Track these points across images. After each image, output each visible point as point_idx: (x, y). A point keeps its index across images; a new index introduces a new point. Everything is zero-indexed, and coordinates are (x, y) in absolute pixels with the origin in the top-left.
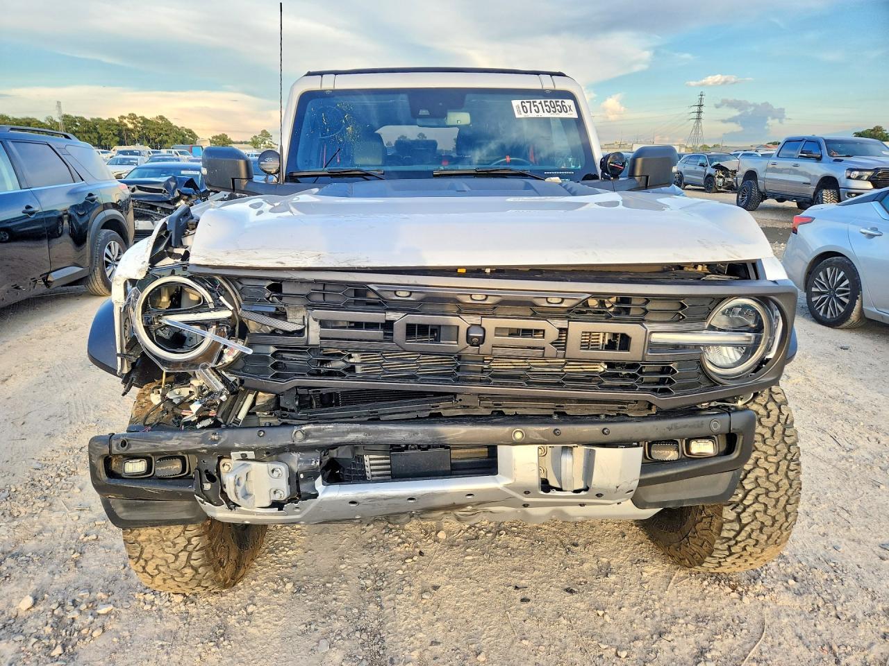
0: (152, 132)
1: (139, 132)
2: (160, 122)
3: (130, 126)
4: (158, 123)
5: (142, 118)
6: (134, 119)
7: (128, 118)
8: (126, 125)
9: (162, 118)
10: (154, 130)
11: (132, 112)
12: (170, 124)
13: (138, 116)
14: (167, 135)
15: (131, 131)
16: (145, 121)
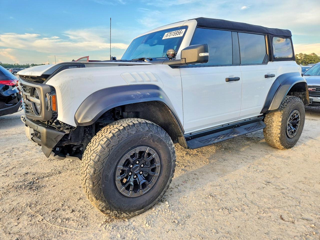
0: (308, 60)
1: (302, 60)
2: (312, 55)
3: (299, 58)
4: (311, 56)
5: (305, 54)
6: (302, 55)
7: (299, 55)
8: (297, 58)
9: (314, 54)
10: (309, 59)
11: (301, 53)
12: (317, 56)
13: (303, 54)
14: (314, 60)
15: (299, 60)
16: (306, 55)
